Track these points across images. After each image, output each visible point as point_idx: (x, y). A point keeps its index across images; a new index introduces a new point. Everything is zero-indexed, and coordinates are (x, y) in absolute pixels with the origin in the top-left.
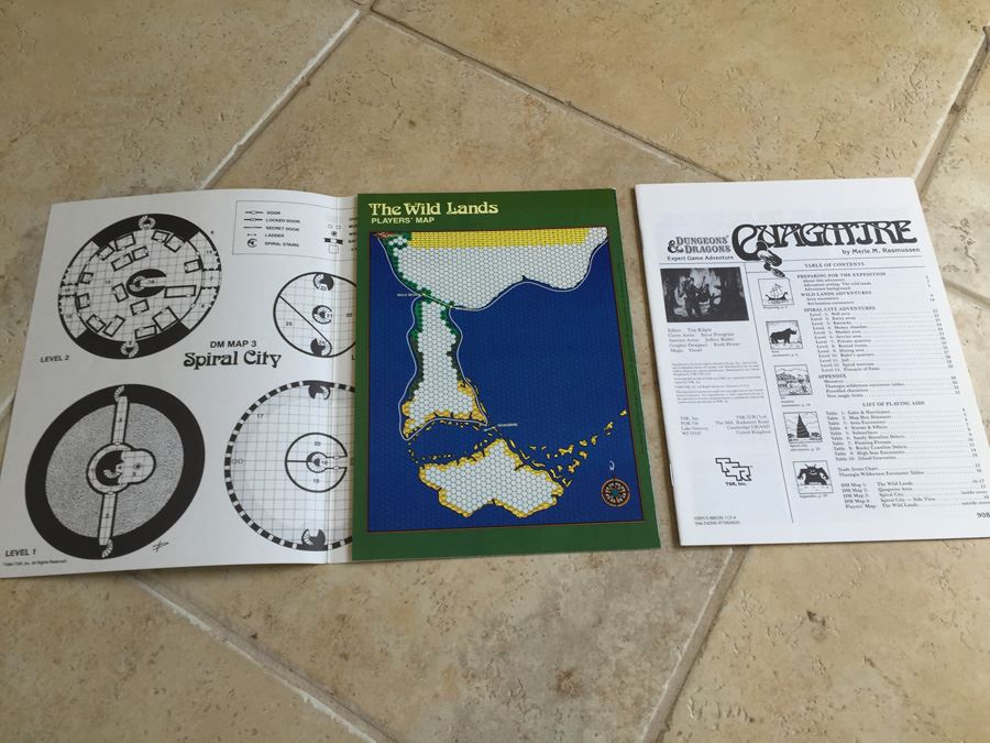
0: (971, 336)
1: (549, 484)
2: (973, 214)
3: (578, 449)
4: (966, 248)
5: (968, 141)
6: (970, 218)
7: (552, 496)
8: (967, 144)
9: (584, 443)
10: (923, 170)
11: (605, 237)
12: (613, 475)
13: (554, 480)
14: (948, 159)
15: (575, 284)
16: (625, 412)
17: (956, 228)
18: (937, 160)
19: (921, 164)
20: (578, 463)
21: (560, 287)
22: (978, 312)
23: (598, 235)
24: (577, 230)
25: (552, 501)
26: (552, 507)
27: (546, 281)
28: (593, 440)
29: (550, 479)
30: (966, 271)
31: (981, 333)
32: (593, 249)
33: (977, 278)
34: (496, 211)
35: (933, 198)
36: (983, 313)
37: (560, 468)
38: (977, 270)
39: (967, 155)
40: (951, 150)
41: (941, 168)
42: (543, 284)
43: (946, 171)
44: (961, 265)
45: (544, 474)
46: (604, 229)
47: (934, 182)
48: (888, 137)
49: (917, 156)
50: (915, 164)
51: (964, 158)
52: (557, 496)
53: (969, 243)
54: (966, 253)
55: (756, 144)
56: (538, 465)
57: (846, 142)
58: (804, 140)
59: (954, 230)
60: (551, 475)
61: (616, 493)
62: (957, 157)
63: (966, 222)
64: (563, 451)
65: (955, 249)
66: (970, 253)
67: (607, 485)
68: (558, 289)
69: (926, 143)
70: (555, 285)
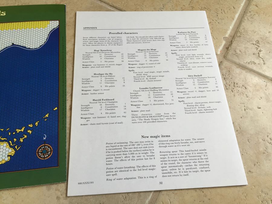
0: (263, 95)
1: (7, 149)
2: (261, 38)
3: (27, 128)
4: (259, 53)
5: (257, 7)
6: (260, 40)
7: (8, 156)
8: (257, 8)
9: (31, 126)
10: (238, 19)
11: (57, 25)
12: (45, 142)
13: (11, 147)
14: (249, 14)
15: (39, 46)
16: (56, 108)
17: (254, 44)
18: (243, 15)
19: (237, 16)
20: (26, 136)
21: (31, 48)
22: (265, 83)
23: (54, 24)
24: (44, 22)
25: (7, 159)
26: (7, 162)
27: (24, 45)
28: (37, 124)
29: (8, 147)
30: (259, 64)
31: (267, 94)
32: (50, 30)
33: (264, 67)
34: (5, 14)
35: (243, 31)
36: (268, 84)
37: (15, 140)
38: (264, 64)
39: (257, 13)
40: (250, 10)
41: (246, 18)
42: (23, 47)
43: (248, 19)
44: (257, 61)
45: (5, 144)
46: (58, 21)
47: (243, 24)
48: (222, 4)
49: (235, 13)
50: (234, 16)
51: (256, 14)
52: (10, 156)
53: (260, 51)
54: (259, 56)
55: (162, 7)
56: (3, 139)
57: (203, 6)
58: (184, 6)
59: (252, 45)
60: (9, 144)
61: (44, 152)
62: (252, 13)
63: (258, 42)
64: (18, 131)
65: (254, 54)
66: (261, 55)
67: (40, 148)
68: (30, 49)
69: (239, 8)
70: (29, 47)
